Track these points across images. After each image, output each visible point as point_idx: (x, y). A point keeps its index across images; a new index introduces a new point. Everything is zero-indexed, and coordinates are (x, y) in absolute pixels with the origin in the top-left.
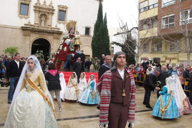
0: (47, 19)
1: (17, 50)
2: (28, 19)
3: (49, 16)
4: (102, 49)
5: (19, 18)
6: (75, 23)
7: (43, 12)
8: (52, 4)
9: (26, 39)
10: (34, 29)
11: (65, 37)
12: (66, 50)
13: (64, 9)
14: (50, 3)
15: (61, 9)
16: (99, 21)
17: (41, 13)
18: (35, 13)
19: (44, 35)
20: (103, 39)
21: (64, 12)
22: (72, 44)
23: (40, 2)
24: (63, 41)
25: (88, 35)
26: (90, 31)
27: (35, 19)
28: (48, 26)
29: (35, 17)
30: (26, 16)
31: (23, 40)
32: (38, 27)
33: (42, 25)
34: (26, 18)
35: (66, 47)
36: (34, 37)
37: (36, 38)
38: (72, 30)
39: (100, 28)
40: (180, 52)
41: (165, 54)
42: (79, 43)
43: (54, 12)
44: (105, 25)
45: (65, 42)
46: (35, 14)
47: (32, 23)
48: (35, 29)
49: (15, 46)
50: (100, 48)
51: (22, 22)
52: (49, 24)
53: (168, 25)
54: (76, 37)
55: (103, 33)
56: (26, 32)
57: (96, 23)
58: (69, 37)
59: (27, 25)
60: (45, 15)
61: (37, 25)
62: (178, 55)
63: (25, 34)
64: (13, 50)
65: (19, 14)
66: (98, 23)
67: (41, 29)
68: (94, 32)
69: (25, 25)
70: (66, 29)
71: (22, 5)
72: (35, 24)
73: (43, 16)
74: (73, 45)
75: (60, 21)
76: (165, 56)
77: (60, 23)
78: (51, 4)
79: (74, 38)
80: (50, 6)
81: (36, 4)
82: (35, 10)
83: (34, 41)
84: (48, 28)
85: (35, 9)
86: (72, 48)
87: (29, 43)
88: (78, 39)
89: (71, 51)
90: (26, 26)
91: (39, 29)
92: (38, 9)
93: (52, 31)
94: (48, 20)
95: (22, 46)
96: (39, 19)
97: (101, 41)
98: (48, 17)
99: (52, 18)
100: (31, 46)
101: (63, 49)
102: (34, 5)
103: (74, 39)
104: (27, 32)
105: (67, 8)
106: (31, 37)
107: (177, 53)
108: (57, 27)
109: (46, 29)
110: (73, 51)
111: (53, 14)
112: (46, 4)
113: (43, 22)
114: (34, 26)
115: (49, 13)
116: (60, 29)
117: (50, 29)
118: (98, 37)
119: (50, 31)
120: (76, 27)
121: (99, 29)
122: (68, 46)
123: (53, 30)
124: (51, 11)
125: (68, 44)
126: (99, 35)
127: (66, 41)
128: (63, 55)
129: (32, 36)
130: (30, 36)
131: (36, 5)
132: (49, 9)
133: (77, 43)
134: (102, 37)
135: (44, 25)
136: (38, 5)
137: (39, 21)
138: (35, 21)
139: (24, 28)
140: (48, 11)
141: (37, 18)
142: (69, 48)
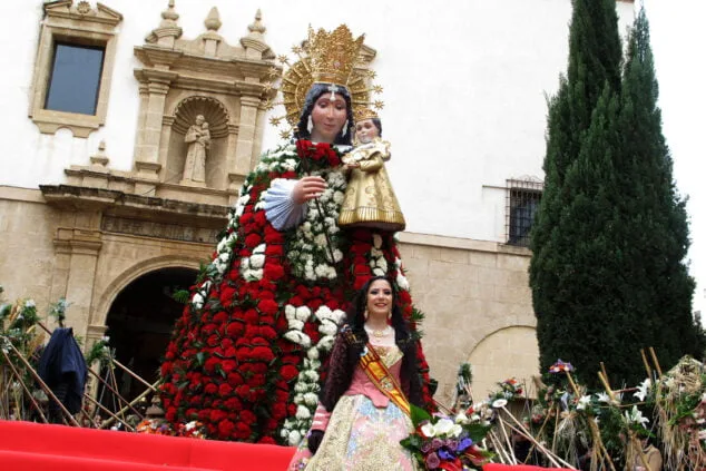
0: (225, 136)
2: (95, 139)
3: (241, 113)
4: (617, 293)
5: (33, 131)
7: (198, 85)
8: (262, 31)
9: (66, 272)
10: (127, 204)
11: (263, 167)
12: (259, 274)
14: (251, 30)
16: (581, 69)
17: (185, 95)
18: (145, 92)
20: (623, 211)
22: (320, 219)
23: (180, 24)
24: (247, 198)
27: (142, 135)
28: (231, 178)
29: (143, 120)
30: (82, 119)
31: (50, 282)
32: (159, 187)
33: (188, 174)
34: (81, 132)
35: (262, 248)
36: (126, 258)
37: (142, 265)
38: (325, 104)
39: (593, 125)
42: (381, 210)
43: (271, 86)
45: (258, 206)
46: (145, 103)
47: (122, 163)
48: (136, 198)
50: (598, 292)
51: (52, 159)
52: (237, 171)
55: (621, 165)
56: (69, 220)
57: (563, 93)
58: (291, 164)
59: (83, 174)
60: (213, 111)
61: (153, 177)
63: (64, 235)
65: (40, 102)
66: (580, 84)
67: (176, 204)
69: (68, 173)
71: (60, 47)
72: (139, 166)
73: (200, 117)
74: (325, 229)
78: (255, 36)
79: (336, 178)
80: (245, 44)
81: (155, 36)
82: (142, 77)
83: (123, 285)
84: (227, 194)
85: (141, 67)
86: (320, 257)
87: (88, 305)
88: (374, 171)
89: (307, 283)
90: (75, 182)
91: (159, 202)
92: (166, 70)
94: (231, 138)
96: (168, 132)
98: (232, 121)
99: (259, 124)
100: (102, 324)
101: (239, 268)
102: (141, 43)
104: (80, 222)
105: (369, 57)
106: (104, 259)
109: (213, 201)
110: (323, 281)
111: (265, 97)
112: (221, 33)
113: (196, 156)
114: (132, 182)
115: (235, 93)
118: (580, 198)
121: (587, 138)
122: (282, 240)
124: (252, 81)
126: (585, 184)
127: (264, 194)
128: (230, 311)
129: (115, 254)
130: (98, 249)
131: (149, 45)
132: (237, 67)
133: (356, 211)
134: (610, 199)
135: (200, 177)
136: (166, 44)
137: (166, 150)
138: (138, 150)
139: (58, 196)
140: (231, 81)
141: (155, 127)
142: (292, 254)
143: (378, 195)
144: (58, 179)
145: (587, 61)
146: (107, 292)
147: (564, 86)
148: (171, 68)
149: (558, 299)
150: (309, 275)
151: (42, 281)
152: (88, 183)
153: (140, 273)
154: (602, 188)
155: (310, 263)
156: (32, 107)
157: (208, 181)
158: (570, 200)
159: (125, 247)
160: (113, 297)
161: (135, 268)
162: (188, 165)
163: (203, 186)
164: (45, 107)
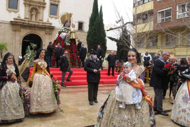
1: (6, 47)
2: (18, 13)
3: (41, 10)
5: (7, 12)
6: (70, 15)
7: (34, 5)
9: (15, 34)
10: (24, 24)
11: (60, 31)
13: (56, 3)
15: (53, 2)
17: (31, 7)
18: (25, 6)
19: (35, 30)
20: (99, 33)
21: (56, 6)
22: (68, 38)
24: (58, 35)
25: (82, 30)
26: (83, 26)
27: (25, 13)
28: (40, 20)
29: (25, 11)
30: (15, 10)
31: (13, 36)
32: (29, 21)
33: (33, 19)
34: (16, 12)
36: (25, 32)
37: (27, 33)
38: (68, 23)
40: (177, 46)
41: (161, 49)
42: (76, 37)
43: (45, 6)
44: (101, 18)
45: (60, 36)
46: (25, 8)
47: (22, 17)
48: (26, 23)
49: (3, 42)
50: (96, 43)
51: (11, 17)
52: (40, 19)
53: (164, 19)
54: (71, 31)
55: (99, 27)
56: (15, 26)
59: (17, 19)
60: (36, 9)
61: (28, 20)
62: (175, 49)
63: (15, 29)
64: (2, 46)
65: (8, 7)
66: (94, 16)
67: (32, 24)
68: (89, 26)
69: (14, 19)
70: (60, 22)
72: (25, 18)
73: (34, 10)
75: (52, 16)
76: (161, 50)
77: (52, 18)
82: (25, 4)
83: (24, 36)
84: (39, 23)
85: (25, 2)
87: (19, 39)
88: (74, 32)
90: (15, 21)
91: (29, 24)
92: (28, 3)
93: (43, 26)
94: (39, 14)
95: (12, 42)
96: (29, 13)
97: (98, 35)
98: (39, 11)
99: (43, 12)
100: (21, 42)
103: (70, 33)
104: (17, 27)
105: (59, 2)
106: (21, 33)
107: (174, 48)
108: (49, 21)
109: (37, 24)
110: (68, 45)
111: (44, 7)
113: (34, 17)
114: (25, 21)
115: (40, 7)
116: (52, 24)
117: (41, 24)
119: (42, 26)
120: (72, 20)
121: (95, 23)
122: (63, 41)
123: (44, 24)
124: (42, 5)
125: (63, 38)
126: (95, 29)
130: (20, 31)
132: (40, 3)
133: (73, 37)
135: (35, 20)
137: (29, 16)
138: (25, 16)
139: (13, 23)
140: (39, 5)
141: (27, 12)
142: (65, 42)
143: (75, 36)
144: (13, 20)
145: (95, 13)
146: (22, 37)
147: (91, 15)
148: (29, 2)
149: (91, 44)
150: (67, 45)
151: (11, 36)
152: (17, 21)
153: (26, 35)
154: (97, 30)
155: (67, 43)
156: (7, 8)
157: (36, 20)
158: (93, 31)
159: (24, 31)
160: (23, 38)
161: (26, 34)
162: (33, 18)
163: (35, 21)
164: (9, 8)
